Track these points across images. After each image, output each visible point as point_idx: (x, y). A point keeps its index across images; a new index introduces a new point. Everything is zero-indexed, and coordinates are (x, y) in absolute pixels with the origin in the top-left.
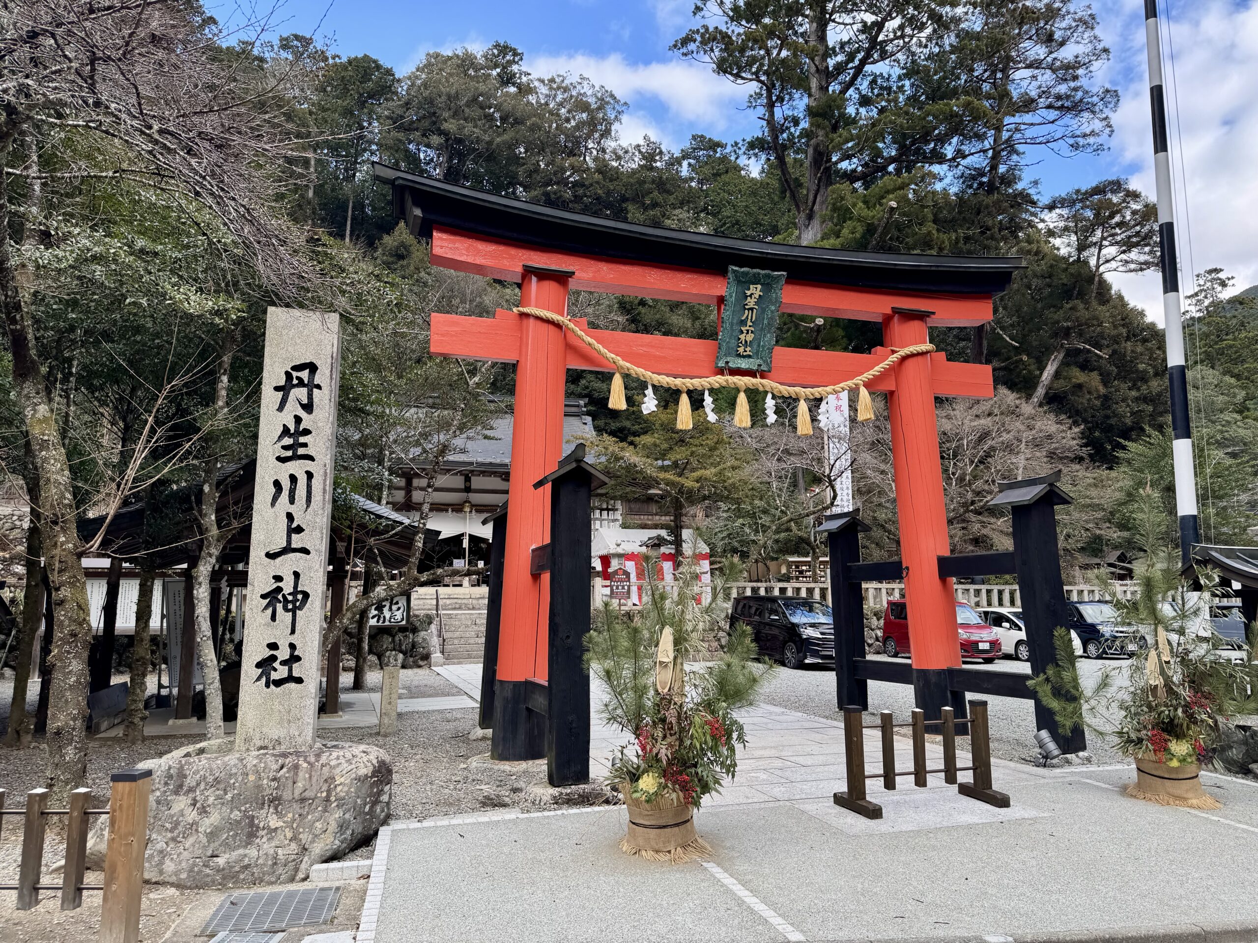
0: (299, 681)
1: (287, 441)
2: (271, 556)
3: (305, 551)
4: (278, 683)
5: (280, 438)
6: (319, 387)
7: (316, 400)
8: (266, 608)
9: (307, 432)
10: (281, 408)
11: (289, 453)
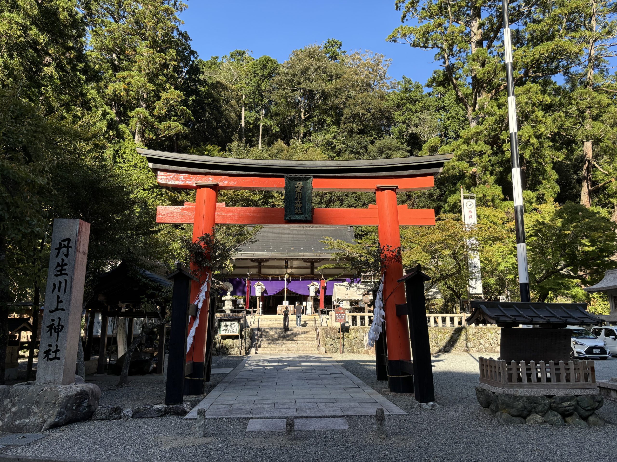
0: (59, 359)
1: (59, 268)
2: (51, 312)
3: (63, 310)
4: (51, 359)
5: (56, 267)
6: (71, 247)
7: (69, 252)
8: (48, 331)
9: (66, 265)
10: (57, 257)
11: (59, 273)
